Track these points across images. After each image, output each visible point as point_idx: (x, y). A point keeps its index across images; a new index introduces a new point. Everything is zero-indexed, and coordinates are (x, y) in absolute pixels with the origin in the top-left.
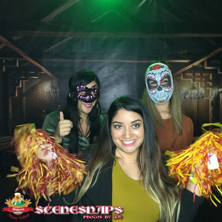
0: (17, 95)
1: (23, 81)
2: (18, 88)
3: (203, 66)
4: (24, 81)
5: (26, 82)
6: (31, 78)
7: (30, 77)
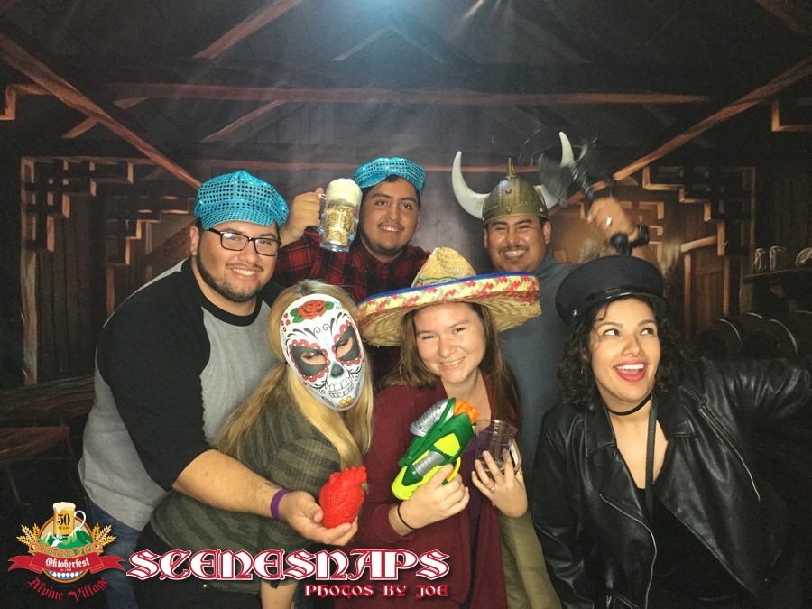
0: (128, 262)
1: (144, 221)
2: (130, 240)
3: (640, 181)
4: (149, 222)
5: (153, 224)
6: (168, 214)
7: (166, 212)
